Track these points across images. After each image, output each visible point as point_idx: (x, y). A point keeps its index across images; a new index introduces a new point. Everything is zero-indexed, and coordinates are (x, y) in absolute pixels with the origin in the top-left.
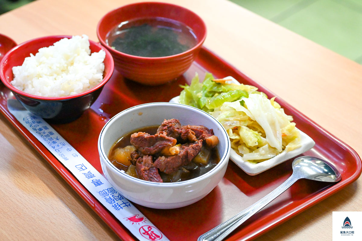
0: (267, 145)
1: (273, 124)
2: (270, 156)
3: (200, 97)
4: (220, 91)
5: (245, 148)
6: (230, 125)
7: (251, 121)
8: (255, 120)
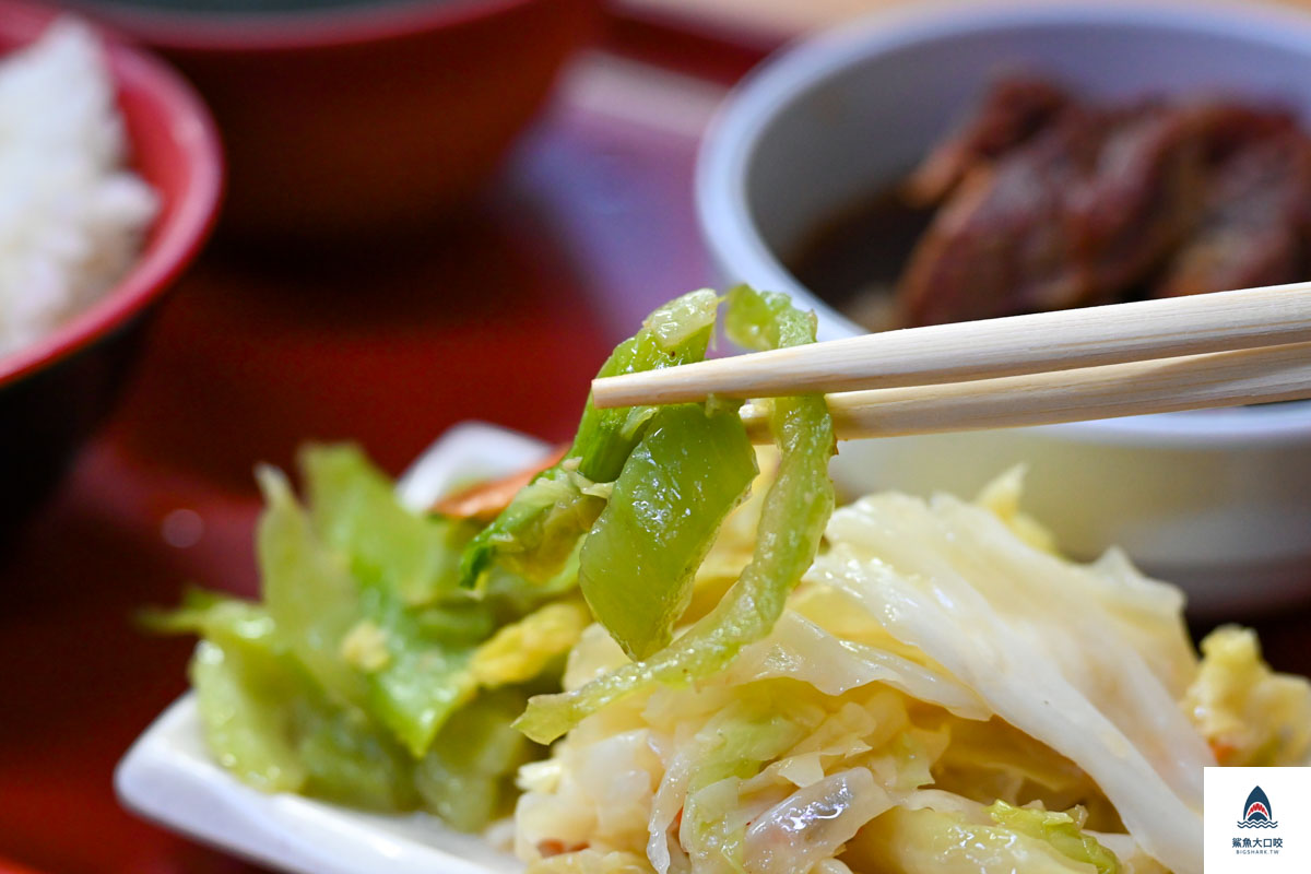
1: (1110, 695)
6: (815, 830)
7: (936, 728)
8: (991, 716)
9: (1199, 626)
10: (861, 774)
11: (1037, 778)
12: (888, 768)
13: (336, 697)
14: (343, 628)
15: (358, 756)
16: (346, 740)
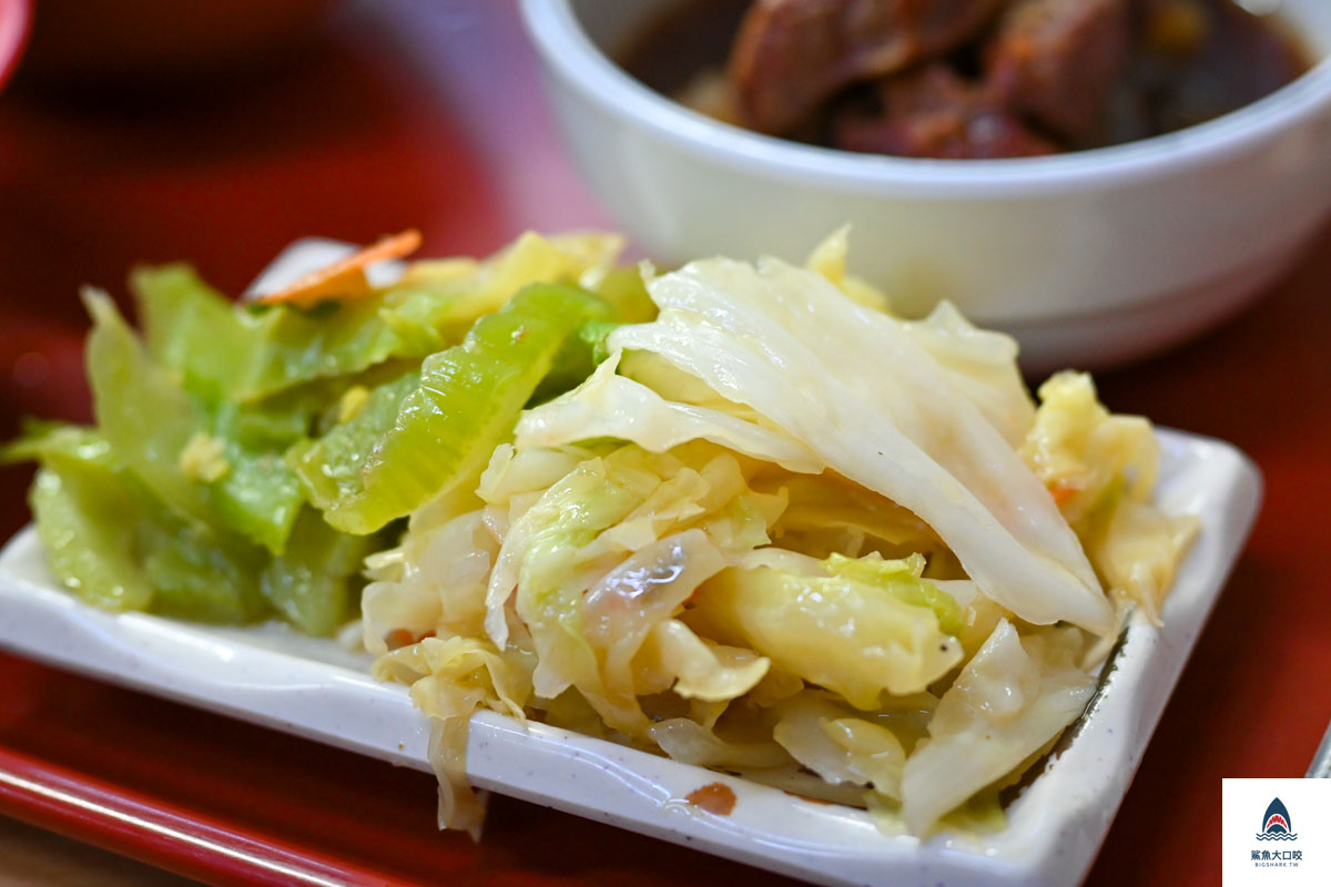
0: (1005, 631)
1: (946, 445)
2: (1058, 707)
3: (213, 471)
4: (379, 356)
5: (848, 729)
6: (651, 594)
7: (774, 492)
8: (823, 468)
9: (1034, 378)
10: (697, 534)
11: (876, 533)
12: (723, 529)
13: (179, 512)
14: (180, 442)
15: (205, 570)
16: (193, 556)
